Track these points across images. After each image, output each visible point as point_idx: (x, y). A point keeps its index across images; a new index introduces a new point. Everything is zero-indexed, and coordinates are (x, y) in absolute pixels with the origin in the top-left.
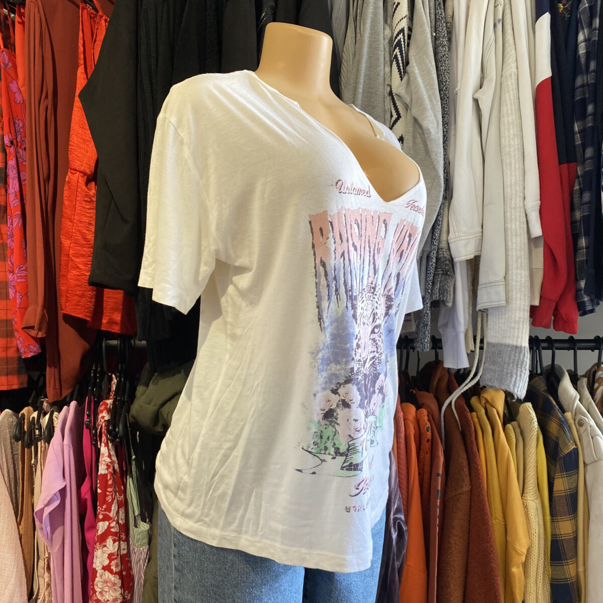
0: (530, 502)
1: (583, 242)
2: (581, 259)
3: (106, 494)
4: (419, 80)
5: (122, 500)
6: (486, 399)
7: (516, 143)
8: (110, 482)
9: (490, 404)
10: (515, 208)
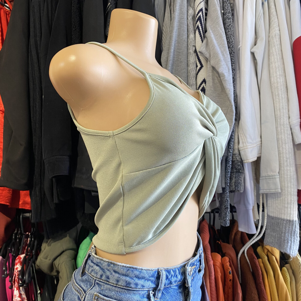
4: (215, 42)
6: (267, 249)
7: (282, 81)
9: (270, 252)
10: (283, 125)
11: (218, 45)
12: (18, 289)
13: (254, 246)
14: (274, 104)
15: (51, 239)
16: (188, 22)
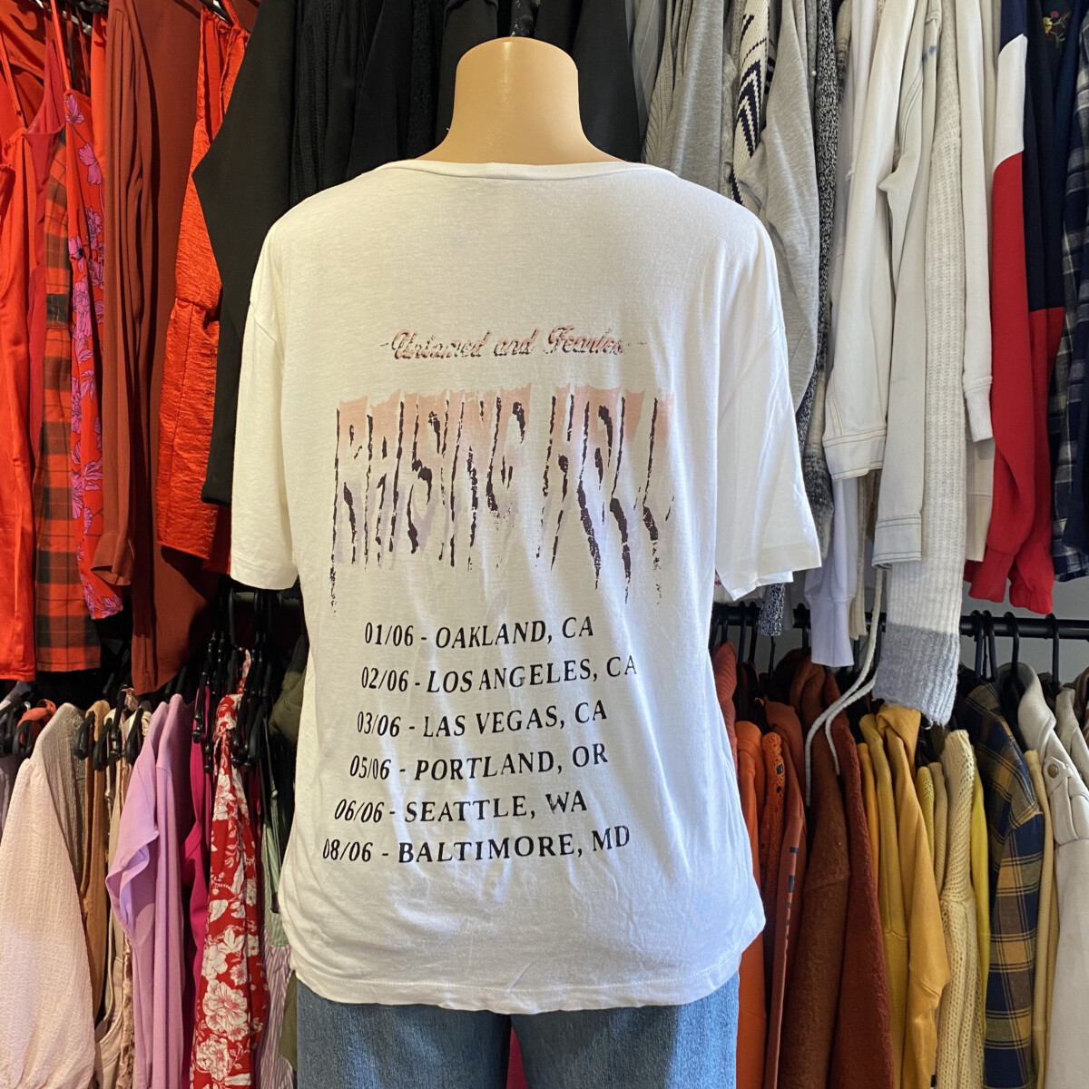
0: (954, 905)
1: (1068, 451)
2: (1063, 481)
3: (225, 855)
4: (782, 156)
5: (252, 865)
6: (886, 721)
7: (952, 272)
8: (232, 835)
9: (893, 730)
10: (945, 388)
12: (228, 772)
13: (854, 712)
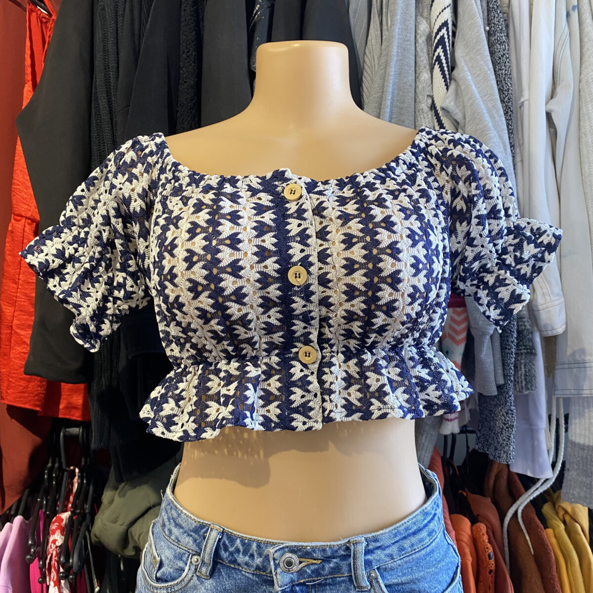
4: (474, 89)
6: (564, 510)
11: (481, 97)
12: (58, 584)
13: (537, 503)
14: (589, 218)
15: (125, 482)
16: (418, 49)
